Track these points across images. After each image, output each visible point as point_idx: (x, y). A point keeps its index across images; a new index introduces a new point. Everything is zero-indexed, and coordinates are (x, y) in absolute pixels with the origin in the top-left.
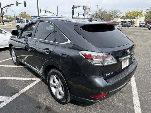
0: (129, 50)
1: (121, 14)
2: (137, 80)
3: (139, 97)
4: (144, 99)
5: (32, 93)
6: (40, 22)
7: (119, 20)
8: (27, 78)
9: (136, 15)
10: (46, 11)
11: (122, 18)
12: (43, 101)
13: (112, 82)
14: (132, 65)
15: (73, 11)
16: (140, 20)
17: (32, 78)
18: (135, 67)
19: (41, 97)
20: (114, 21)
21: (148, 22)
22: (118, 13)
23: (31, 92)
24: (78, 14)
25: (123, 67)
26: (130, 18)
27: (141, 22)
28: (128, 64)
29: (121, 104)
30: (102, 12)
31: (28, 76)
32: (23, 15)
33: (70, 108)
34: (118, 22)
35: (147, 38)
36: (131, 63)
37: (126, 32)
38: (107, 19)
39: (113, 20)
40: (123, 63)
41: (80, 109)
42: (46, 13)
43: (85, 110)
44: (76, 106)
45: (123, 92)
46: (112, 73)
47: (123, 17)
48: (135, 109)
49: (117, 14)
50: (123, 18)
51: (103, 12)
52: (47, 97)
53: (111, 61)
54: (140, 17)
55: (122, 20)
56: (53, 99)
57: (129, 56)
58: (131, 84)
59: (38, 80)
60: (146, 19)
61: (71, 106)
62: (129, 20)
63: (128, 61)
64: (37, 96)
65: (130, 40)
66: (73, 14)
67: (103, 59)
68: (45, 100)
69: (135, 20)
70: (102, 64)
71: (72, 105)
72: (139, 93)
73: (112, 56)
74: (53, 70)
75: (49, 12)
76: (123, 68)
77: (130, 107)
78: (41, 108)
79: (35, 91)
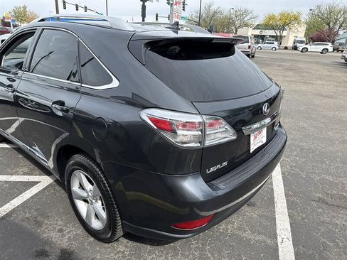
0: (266, 104)
1: (254, 18)
2: (287, 174)
3: (289, 215)
4: (300, 218)
5: (27, 215)
6: (43, 29)
7: (250, 32)
8: (18, 175)
9: (286, 22)
10: (77, 6)
11: (257, 27)
12: (54, 236)
13: (224, 186)
14: (275, 140)
15: (144, 8)
16: (294, 35)
17: (32, 175)
18: (280, 146)
19: (51, 225)
20: (238, 33)
21: (312, 38)
22: (248, 17)
23: (26, 213)
24: (157, 15)
25: (253, 148)
26: (273, 29)
27: (297, 39)
28: (264, 140)
29: (248, 234)
30: (211, 13)
31: (20, 170)
32: (20, 13)
33: (123, 252)
34: (248, 37)
35: (308, 75)
36: (272, 135)
37: (265, 61)
38: (224, 29)
39: (236, 31)
40: (252, 138)
41: (150, 253)
42: (77, 10)
43: (161, 254)
44: (138, 244)
45: (253, 205)
46: (225, 164)
47: (258, 25)
48: (279, 244)
49: (246, 19)
50: (259, 29)
51: (215, 13)
52: (65, 226)
53: (221, 134)
54: (294, 26)
55: (257, 32)
56: (80, 230)
57: (268, 120)
58: (271, 183)
59: (46, 181)
60: (308, 30)
61: (126, 247)
62: (271, 32)
63: (264, 131)
64: (39, 224)
65: (271, 80)
66: (144, 16)
67: (201, 130)
68: (61, 234)
69: (285, 33)
70: (200, 142)
71: (130, 243)
72: (291, 205)
73: (224, 123)
74: (78, 158)
75: (86, 9)
76: (251, 151)
77: (269, 241)
78: (47, 256)
79: (37, 210)
